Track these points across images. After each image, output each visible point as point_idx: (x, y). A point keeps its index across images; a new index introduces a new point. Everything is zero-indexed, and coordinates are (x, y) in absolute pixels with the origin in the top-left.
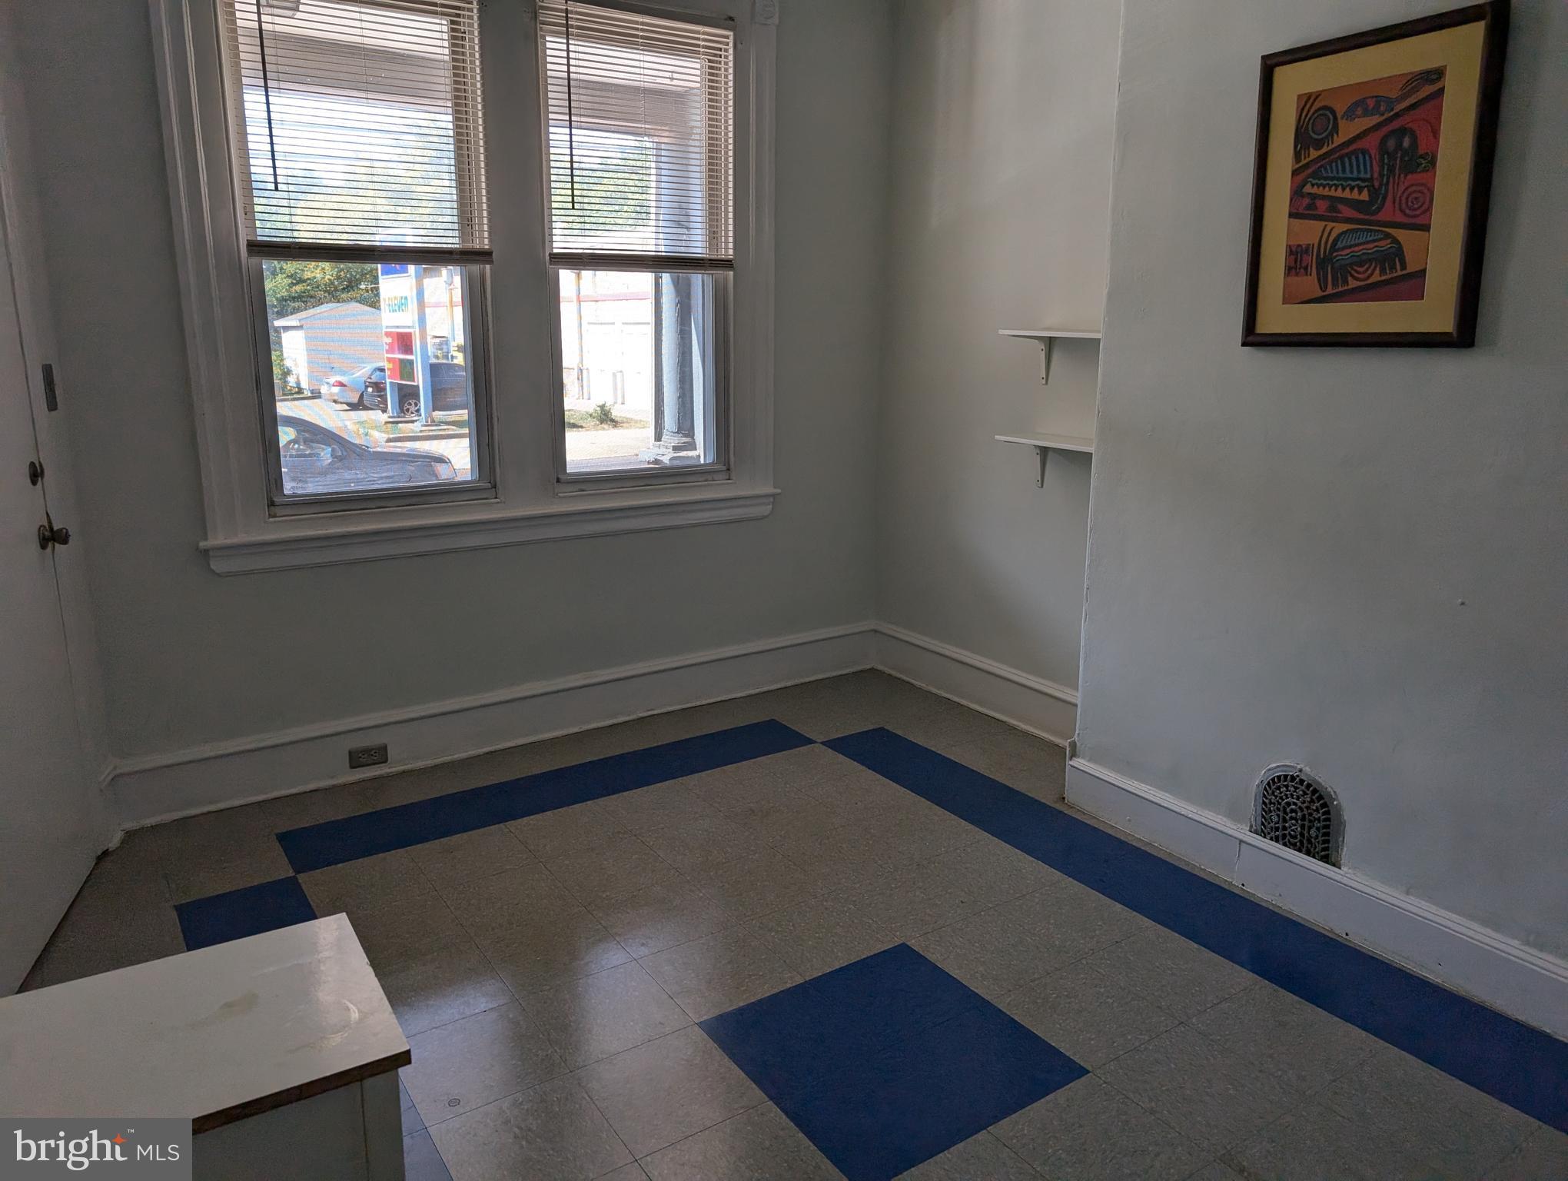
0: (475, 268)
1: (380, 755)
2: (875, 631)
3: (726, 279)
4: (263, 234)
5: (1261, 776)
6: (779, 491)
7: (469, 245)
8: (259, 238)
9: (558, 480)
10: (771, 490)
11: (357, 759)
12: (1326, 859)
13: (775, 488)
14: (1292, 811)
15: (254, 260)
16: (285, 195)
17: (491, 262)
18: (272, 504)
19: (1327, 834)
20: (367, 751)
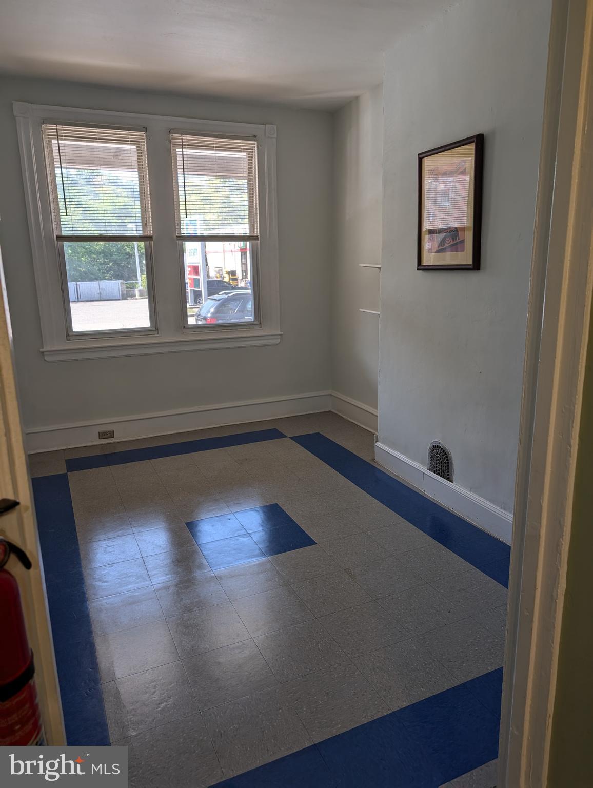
0: (148, 243)
1: (111, 434)
2: (331, 395)
3: (257, 244)
4: (64, 233)
5: (429, 447)
6: (282, 333)
7: (145, 234)
8: (63, 234)
9: (184, 327)
10: (279, 333)
11: (102, 435)
12: (449, 479)
13: (281, 331)
14: (438, 460)
15: (60, 243)
16: (71, 218)
17: (152, 240)
18: (68, 335)
19: (448, 469)
20: (105, 433)
